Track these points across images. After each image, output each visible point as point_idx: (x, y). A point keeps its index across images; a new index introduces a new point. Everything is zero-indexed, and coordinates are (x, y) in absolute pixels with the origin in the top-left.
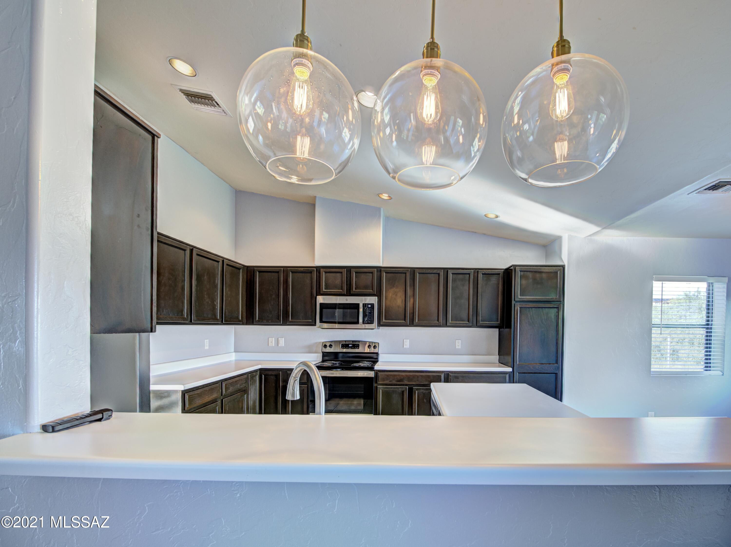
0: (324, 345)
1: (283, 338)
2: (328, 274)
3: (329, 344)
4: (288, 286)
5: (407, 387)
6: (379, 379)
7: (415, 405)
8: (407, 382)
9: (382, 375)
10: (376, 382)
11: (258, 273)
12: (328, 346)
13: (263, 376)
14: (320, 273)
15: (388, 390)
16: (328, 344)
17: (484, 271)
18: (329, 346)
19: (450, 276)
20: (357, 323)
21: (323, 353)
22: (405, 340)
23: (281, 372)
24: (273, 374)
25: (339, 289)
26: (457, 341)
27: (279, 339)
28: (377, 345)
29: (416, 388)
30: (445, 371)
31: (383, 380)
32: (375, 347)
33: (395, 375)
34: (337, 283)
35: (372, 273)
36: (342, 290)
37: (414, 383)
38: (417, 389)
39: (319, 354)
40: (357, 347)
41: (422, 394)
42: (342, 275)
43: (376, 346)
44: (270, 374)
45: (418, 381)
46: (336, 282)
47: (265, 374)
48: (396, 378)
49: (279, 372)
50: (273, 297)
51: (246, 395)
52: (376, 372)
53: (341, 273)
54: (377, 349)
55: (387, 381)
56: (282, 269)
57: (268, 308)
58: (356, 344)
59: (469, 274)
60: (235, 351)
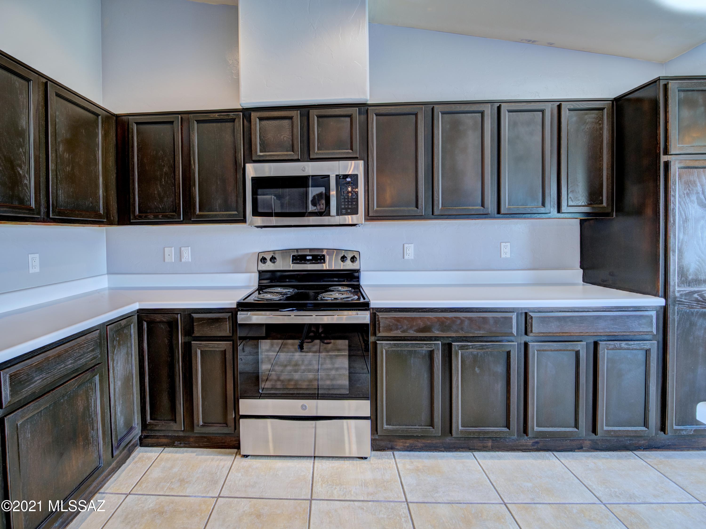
0: (260, 257)
1: (190, 247)
2: (264, 123)
3: (271, 256)
4: (191, 148)
5: (440, 342)
6: (379, 327)
7: (457, 380)
8: (438, 332)
9: (386, 318)
10: (375, 334)
11: (135, 126)
12: (268, 260)
13: (145, 325)
14: (250, 121)
15: (399, 349)
16: (268, 257)
17: (572, 105)
18: (271, 260)
19: (505, 117)
20: (326, 213)
21: (261, 273)
22: (406, 246)
23: (179, 315)
24: (164, 320)
25: (287, 151)
26: (503, 244)
27: (182, 249)
28: (357, 256)
29: (458, 345)
30: (518, 308)
31: (389, 329)
32: (353, 259)
33: (413, 319)
34: (284, 139)
35: (350, 116)
36: (293, 151)
37: (454, 335)
38: (462, 348)
39: (253, 274)
40: (321, 259)
41: (471, 356)
42: (292, 123)
43: (356, 258)
44: (158, 320)
45: (462, 329)
46: (282, 137)
47: (149, 320)
48: (414, 324)
49: (176, 316)
50: (164, 170)
51: (97, 378)
52: (372, 312)
53: (291, 118)
54: (357, 262)
55: (396, 332)
56: (180, 116)
57: (156, 192)
58: (319, 255)
59: (543, 111)
60: (109, 273)
